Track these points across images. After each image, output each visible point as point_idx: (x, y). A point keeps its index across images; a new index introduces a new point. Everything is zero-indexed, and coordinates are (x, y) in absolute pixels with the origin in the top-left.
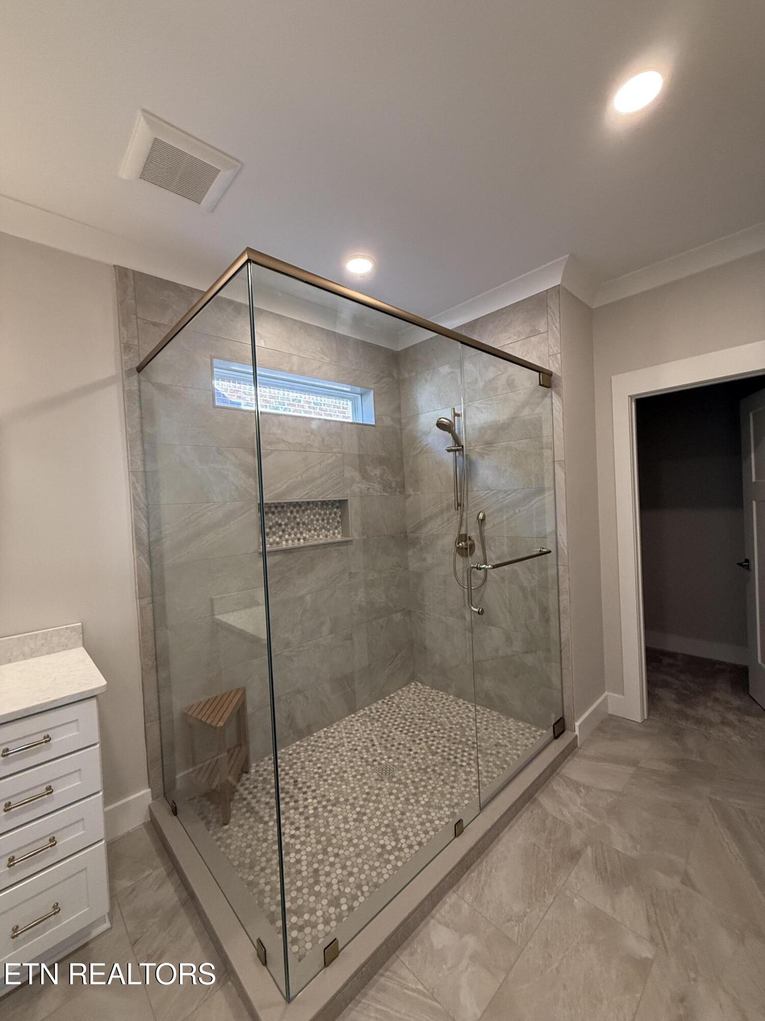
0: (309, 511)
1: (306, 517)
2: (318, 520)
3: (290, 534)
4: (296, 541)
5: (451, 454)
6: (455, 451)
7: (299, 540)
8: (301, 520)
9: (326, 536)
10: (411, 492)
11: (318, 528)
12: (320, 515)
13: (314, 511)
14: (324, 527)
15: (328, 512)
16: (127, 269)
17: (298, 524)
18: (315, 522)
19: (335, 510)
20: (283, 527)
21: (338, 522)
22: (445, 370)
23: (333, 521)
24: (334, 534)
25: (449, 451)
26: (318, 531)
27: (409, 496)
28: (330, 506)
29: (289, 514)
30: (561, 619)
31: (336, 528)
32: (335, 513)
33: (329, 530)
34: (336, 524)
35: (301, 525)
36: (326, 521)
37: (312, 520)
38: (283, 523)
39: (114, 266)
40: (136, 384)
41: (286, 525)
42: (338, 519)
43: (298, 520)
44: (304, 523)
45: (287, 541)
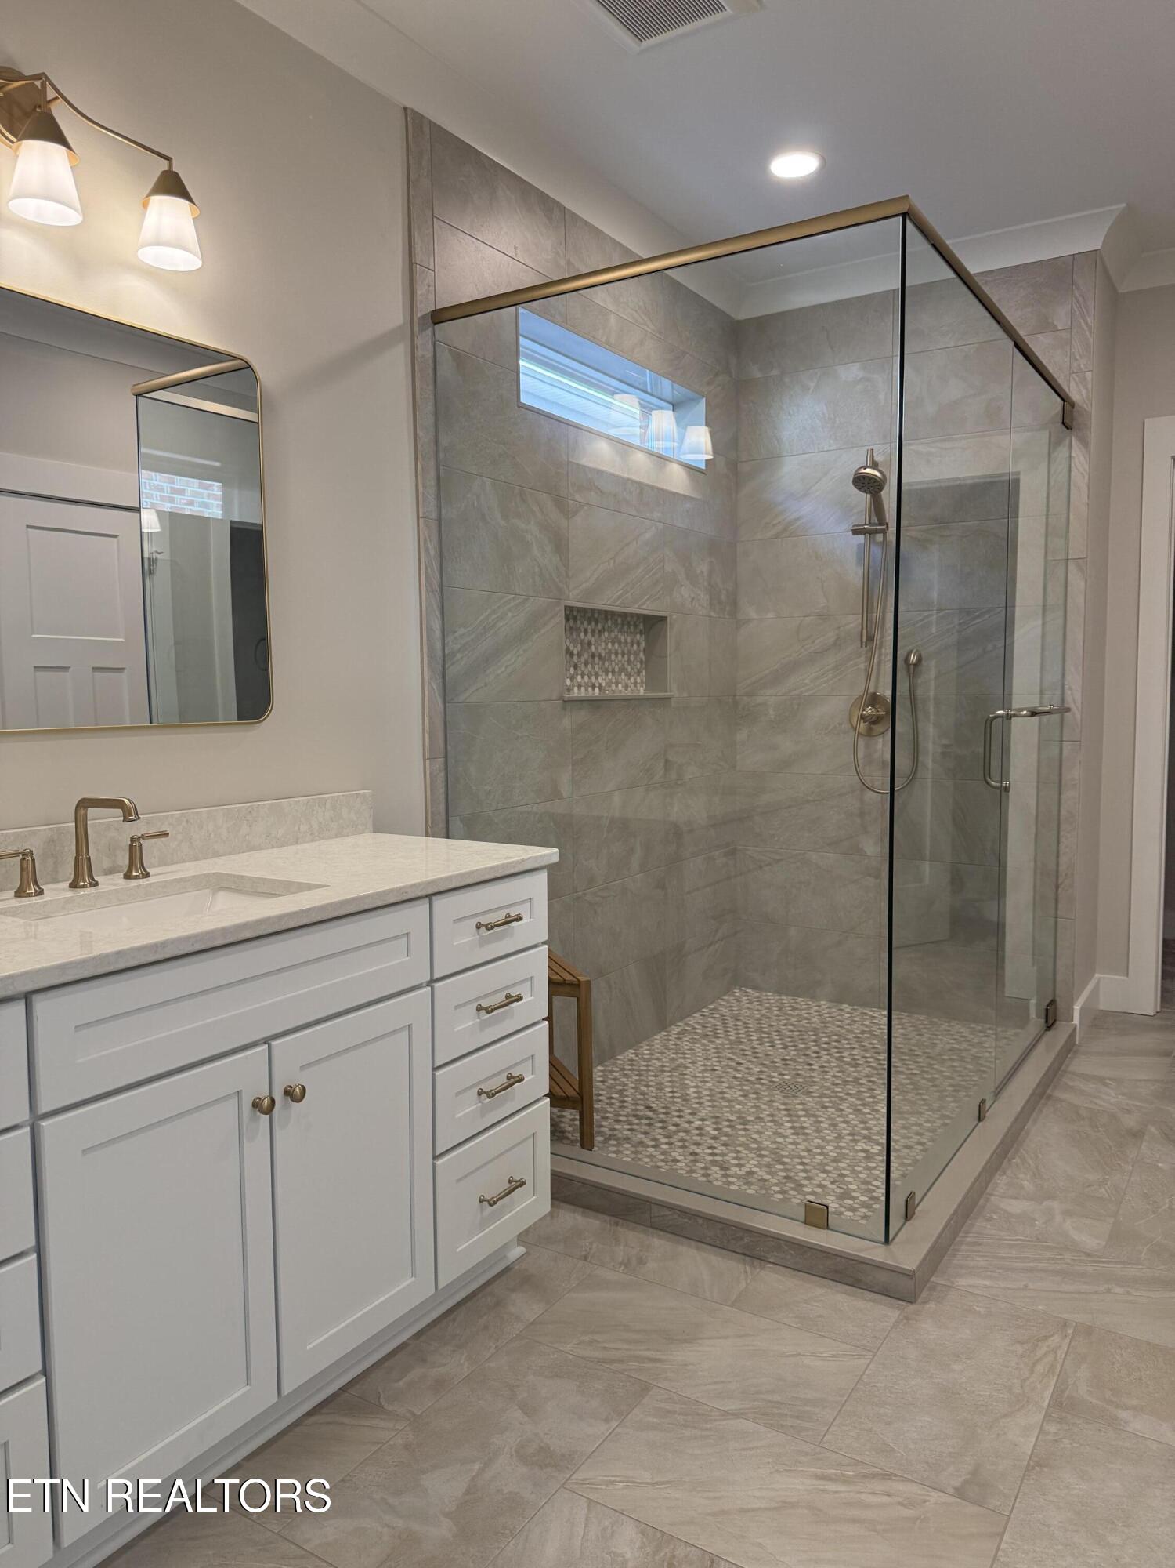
0: (606, 634)
1: (603, 644)
2: (616, 654)
3: (583, 676)
4: (590, 689)
5: (861, 538)
6: (872, 533)
7: (594, 687)
8: (596, 648)
9: (626, 687)
10: (753, 614)
11: (617, 670)
12: (620, 643)
13: (613, 635)
14: (623, 669)
15: (629, 640)
16: (422, 116)
17: (593, 656)
18: (613, 657)
19: (638, 636)
20: (575, 659)
21: (641, 662)
22: (850, 372)
23: (635, 659)
24: (635, 683)
25: (855, 532)
26: (616, 675)
27: (749, 621)
28: (632, 628)
29: (582, 635)
30: (1062, 833)
31: (639, 673)
32: (639, 644)
33: (629, 676)
34: (639, 665)
35: (597, 659)
36: (626, 657)
37: (610, 653)
38: (575, 652)
39: (405, 109)
40: (430, 346)
41: (579, 655)
42: (642, 655)
43: (593, 648)
44: (600, 657)
45: (579, 686)
